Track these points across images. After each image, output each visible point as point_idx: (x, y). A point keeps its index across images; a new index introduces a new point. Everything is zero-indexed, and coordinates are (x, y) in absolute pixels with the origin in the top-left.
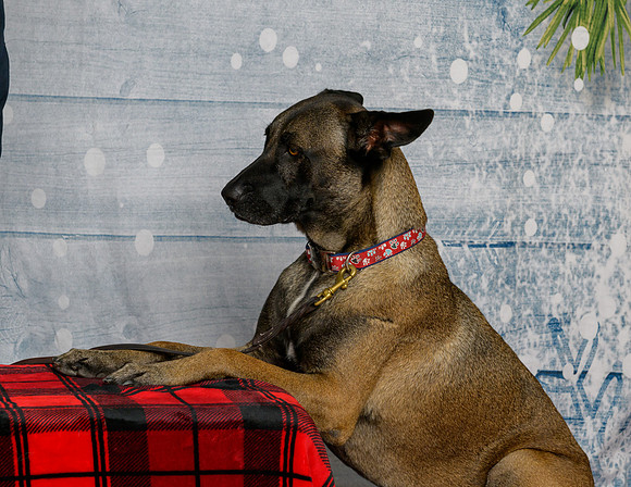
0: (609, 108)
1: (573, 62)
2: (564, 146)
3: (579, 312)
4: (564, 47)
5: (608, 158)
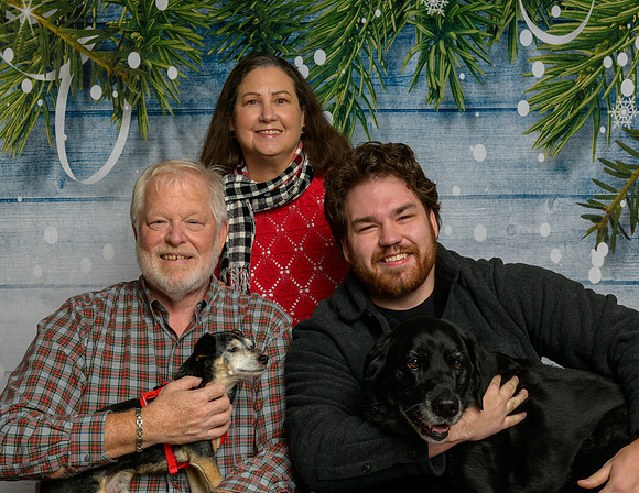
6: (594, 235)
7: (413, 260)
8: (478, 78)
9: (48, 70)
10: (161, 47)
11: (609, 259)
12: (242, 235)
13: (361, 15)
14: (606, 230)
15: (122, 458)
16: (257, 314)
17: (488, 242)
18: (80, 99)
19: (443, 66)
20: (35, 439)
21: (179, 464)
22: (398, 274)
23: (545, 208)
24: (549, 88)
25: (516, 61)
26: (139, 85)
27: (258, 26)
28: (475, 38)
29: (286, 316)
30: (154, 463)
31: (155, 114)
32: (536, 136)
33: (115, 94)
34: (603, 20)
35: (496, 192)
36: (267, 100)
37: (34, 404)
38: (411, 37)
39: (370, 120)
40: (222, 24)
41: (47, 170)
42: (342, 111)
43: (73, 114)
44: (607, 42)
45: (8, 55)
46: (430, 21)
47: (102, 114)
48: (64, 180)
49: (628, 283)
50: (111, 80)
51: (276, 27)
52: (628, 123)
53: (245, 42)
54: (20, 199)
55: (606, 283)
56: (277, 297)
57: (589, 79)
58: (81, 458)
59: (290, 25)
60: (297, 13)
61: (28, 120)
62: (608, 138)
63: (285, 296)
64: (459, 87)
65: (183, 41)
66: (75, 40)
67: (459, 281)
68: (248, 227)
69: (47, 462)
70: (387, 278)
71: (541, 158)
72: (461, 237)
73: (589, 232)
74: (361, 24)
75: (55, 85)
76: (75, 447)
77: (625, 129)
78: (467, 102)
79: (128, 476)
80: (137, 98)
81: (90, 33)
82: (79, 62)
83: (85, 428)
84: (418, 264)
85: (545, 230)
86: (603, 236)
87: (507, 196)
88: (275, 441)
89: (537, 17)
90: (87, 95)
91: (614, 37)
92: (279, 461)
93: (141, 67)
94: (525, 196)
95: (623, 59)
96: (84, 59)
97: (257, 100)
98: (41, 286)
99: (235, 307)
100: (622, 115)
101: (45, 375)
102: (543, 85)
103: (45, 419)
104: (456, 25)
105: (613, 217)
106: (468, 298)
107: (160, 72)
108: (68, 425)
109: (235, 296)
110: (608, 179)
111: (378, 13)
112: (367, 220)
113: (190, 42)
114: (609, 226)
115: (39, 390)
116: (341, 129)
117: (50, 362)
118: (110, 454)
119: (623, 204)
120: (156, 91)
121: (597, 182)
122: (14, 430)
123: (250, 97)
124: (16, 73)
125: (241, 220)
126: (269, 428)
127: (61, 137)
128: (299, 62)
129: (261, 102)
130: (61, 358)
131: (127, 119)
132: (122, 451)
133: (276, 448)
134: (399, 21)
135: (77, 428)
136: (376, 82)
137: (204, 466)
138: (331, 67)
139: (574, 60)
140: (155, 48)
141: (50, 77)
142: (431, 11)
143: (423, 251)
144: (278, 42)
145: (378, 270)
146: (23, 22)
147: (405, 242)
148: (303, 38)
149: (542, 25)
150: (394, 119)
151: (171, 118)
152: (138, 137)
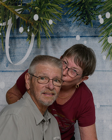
9: (4, 21)
10: (46, 12)
18: (15, 32)
26: (38, 27)
27: (84, 4)
31: (43, 38)
33: (28, 30)
40: (70, 3)
41: (2, 59)
43: (11, 38)
48: (8, 63)
50: (26, 25)
51: (91, 4)
53: (79, 10)
59: (96, 3)
65: (55, 10)
66: (14, 10)
75: (6, 27)
80: (37, 32)
81: (20, 7)
82: (15, 18)
90: (18, 31)
93: (38, 20)
96: (17, 17)
107: (46, 21)
113: (58, 10)
120: (44, 29)
127: (7, 47)
128: (100, 17)
131: (33, 39)
140: (44, 13)
141: (4, 24)
144: (92, 9)
148: (102, 8)
151: (50, 39)
152: (37, 47)
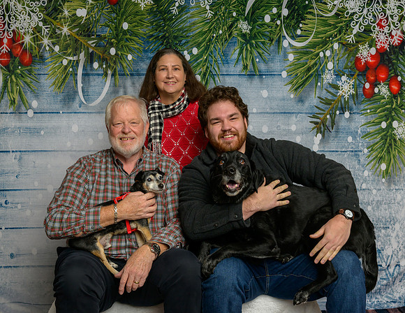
0: (393, 187)
1: (382, 174)
2: (380, 199)
3: (386, 247)
4: (378, 170)
5: (393, 201)
6: (315, 130)
7: (236, 138)
8: (264, 61)
9: (75, 55)
10: (125, 46)
11: (322, 141)
12: (158, 128)
13: (213, 33)
14: (321, 128)
15: (107, 227)
16: (164, 164)
17: (269, 133)
18: (89, 68)
19: (249, 56)
20: (69, 220)
21: (132, 229)
22: (230, 143)
23: (293, 118)
24: (296, 66)
25: (281, 53)
26: (115, 62)
27: (167, 37)
28: (263, 43)
29: (177, 164)
30: (121, 229)
31: (122, 75)
32: (290, 86)
33: (104, 66)
34: (320, 36)
35: (272, 111)
36: (170, 69)
37: (67, 205)
38: (235, 42)
39: (217, 79)
40: (152, 36)
41: (74, 99)
42: (205, 75)
43: (85, 75)
44: (321, 45)
45: (57, 49)
46: (244, 36)
47: (98, 75)
48: (81, 104)
49: (330, 151)
50: (102, 60)
51: (176, 38)
52: (330, 81)
53: (162, 44)
54: (61, 112)
55: (321, 151)
56: (173, 156)
57: (313, 62)
58: (90, 227)
59: (181, 37)
60: (185, 31)
61: (65, 77)
62: (321, 87)
63: (177, 155)
64: (256, 65)
65: (135, 43)
66: (87, 42)
67: (256, 148)
68: (161, 124)
69: (74, 230)
70: (224, 145)
71: (292, 96)
72: (256, 130)
73: (313, 129)
74: (213, 37)
75: (78, 62)
76: (87, 222)
77: (329, 84)
78: (259, 71)
79: (110, 235)
80: (114, 68)
81: (94, 39)
82: (88, 52)
83: (91, 214)
84: (238, 139)
85: (293, 128)
86: (319, 131)
87: (277, 113)
88: (175, 220)
89: (291, 34)
90: (92, 66)
91: (324, 43)
92: (177, 229)
93: (116, 54)
94: (285, 113)
95: (328, 53)
96: (91, 50)
97: (165, 69)
98: (70, 151)
99: (154, 161)
100: (328, 77)
101: (71, 192)
102: (293, 64)
103: (73, 210)
104: (255, 37)
105: (323, 123)
106: (260, 155)
107: (124, 56)
108: (83, 213)
109: (154, 155)
110: (321, 106)
111: (221, 32)
112: (217, 119)
113: (138, 44)
114: (322, 126)
115: (69, 198)
116: (204, 83)
117: (74, 186)
118: (102, 225)
119: (328, 116)
120: (122, 65)
121: (317, 107)
122: (59, 216)
123: (163, 67)
124: (60, 56)
125: (158, 121)
126: (171, 214)
127: (80, 85)
128: (185, 53)
129: (167, 69)
130: (78, 184)
131: (109, 77)
132: (108, 223)
133: (175, 223)
134: (230, 35)
135: (88, 214)
136: (219, 62)
137: (144, 230)
138: (199, 56)
139: (307, 53)
140: (122, 46)
141: (75, 58)
142: (244, 31)
143: (240, 134)
144: (177, 44)
145: (221, 141)
146: (63, 34)
147: (233, 129)
148: (188, 42)
149: (293, 38)
150: (227, 78)
151: (129, 77)
152: (114, 85)
